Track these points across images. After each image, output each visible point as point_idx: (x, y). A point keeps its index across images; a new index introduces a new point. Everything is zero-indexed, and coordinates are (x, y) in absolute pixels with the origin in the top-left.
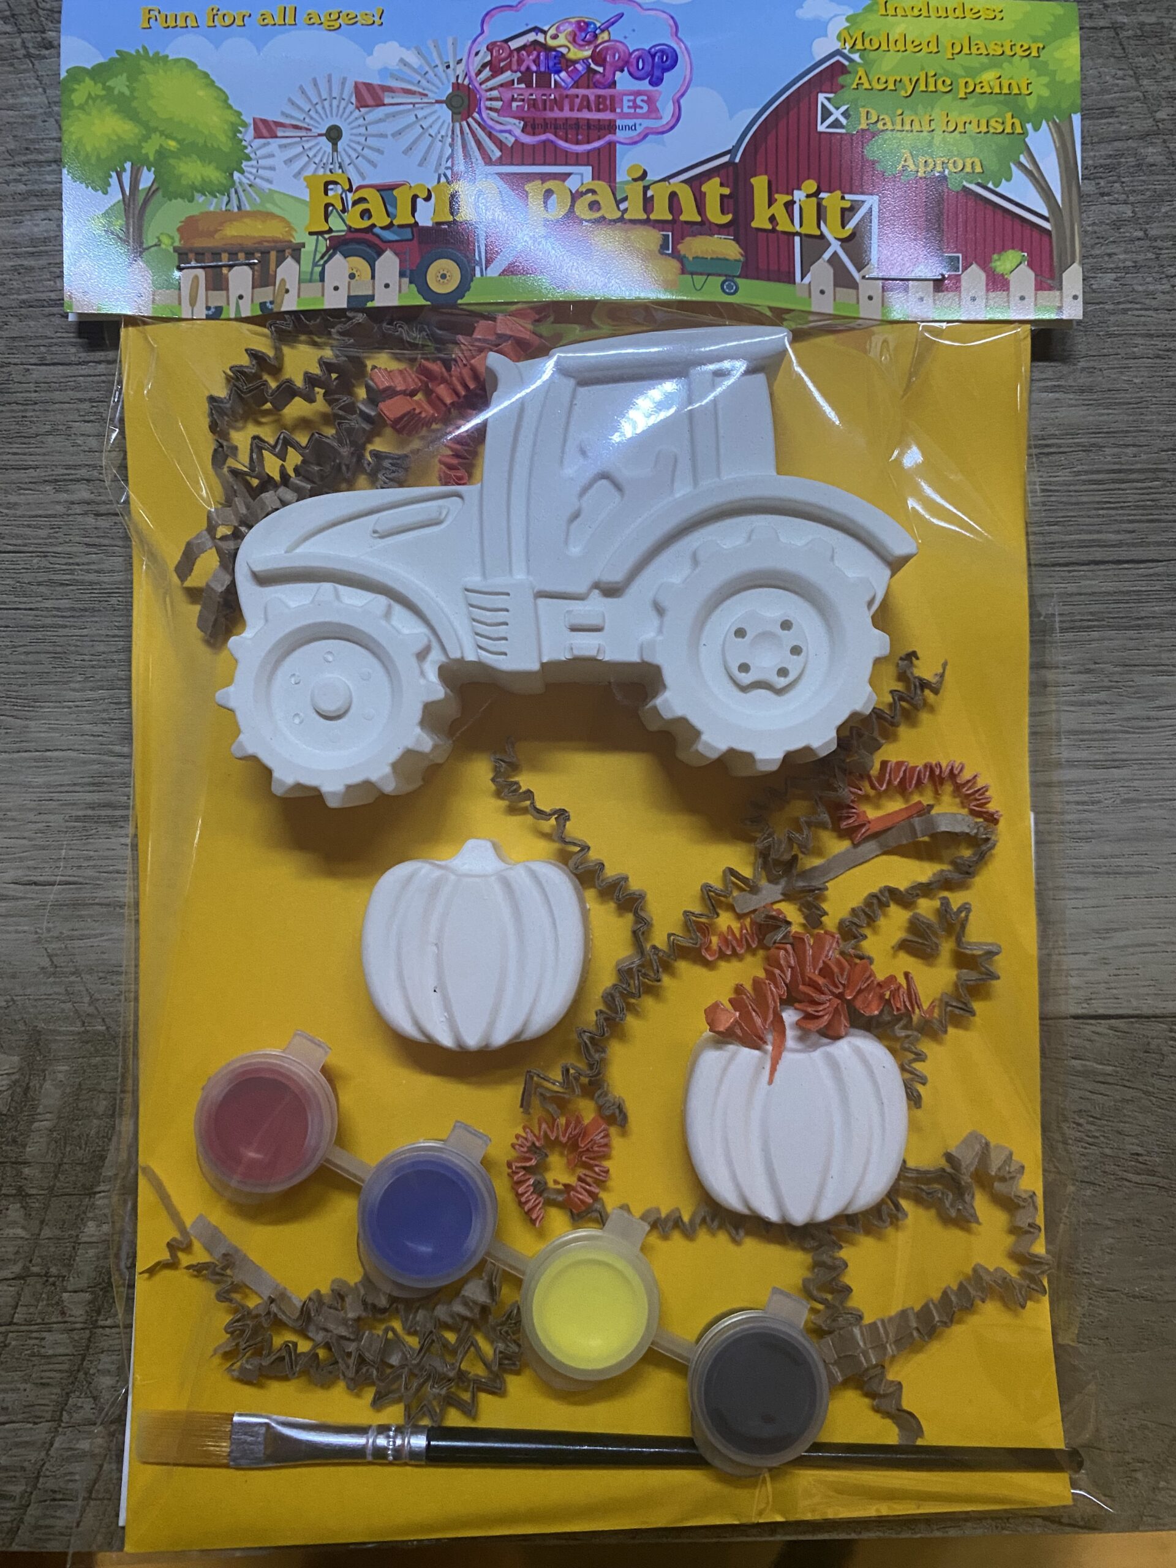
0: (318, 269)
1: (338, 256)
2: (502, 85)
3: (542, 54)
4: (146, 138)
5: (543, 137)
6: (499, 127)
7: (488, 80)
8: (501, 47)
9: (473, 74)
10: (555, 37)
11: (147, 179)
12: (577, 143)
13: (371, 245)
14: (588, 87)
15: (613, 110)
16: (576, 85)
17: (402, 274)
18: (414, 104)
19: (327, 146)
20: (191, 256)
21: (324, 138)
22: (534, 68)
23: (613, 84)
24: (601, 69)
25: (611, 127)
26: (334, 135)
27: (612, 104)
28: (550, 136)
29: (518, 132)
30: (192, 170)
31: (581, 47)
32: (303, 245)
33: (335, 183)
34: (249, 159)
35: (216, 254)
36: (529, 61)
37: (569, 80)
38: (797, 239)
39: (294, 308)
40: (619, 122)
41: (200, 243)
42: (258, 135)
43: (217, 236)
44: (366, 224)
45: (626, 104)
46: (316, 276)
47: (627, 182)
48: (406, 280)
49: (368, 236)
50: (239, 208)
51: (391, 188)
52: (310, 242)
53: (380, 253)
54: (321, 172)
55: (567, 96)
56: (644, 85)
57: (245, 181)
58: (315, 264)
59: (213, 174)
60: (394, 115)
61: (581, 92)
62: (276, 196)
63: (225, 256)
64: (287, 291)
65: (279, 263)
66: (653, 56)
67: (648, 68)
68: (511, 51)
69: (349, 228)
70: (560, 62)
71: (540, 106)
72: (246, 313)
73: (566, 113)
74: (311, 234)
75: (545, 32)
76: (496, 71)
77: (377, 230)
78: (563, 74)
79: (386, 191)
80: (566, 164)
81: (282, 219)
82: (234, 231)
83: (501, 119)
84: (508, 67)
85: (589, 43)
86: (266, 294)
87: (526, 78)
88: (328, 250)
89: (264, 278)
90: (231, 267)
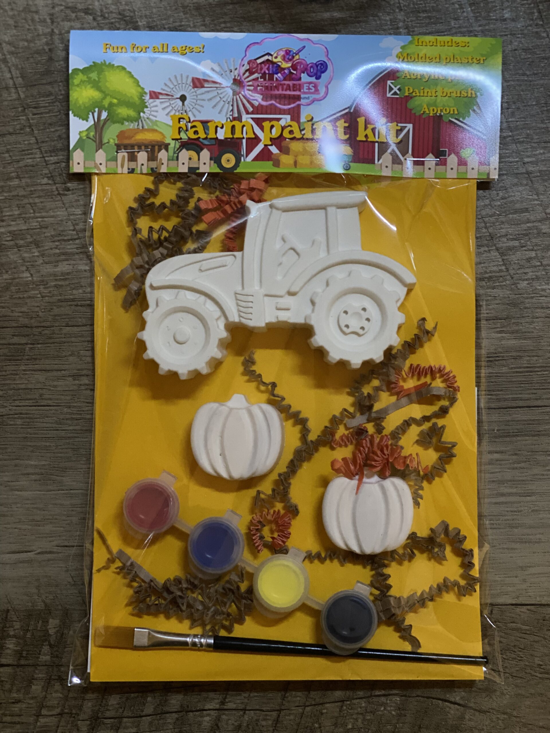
0: (176, 155)
1: (184, 150)
2: (254, 80)
3: (271, 66)
4: (104, 98)
5: (270, 102)
6: (251, 98)
7: (248, 77)
8: (254, 63)
9: (241, 74)
10: (276, 58)
11: (104, 115)
12: (284, 105)
13: (198, 146)
14: (290, 80)
15: (300, 91)
16: (285, 79)
17: (211, 159)
18: (217, 87)
19: (180, 103)
20: (122, 147)
21: (179, 100)
22: (267, 72)
23: (300, 79)
24: (295, 72)
25: (298, 98)
26: (183, 98)
27: (299, 88)
28: (273, 102)
29: (260, 100)
30: (123, 111)
31: (287, 62)
32: (169, 144)
33: (183, 119)
34: (147, 107)
35: (132, 146)
36: (265, 69)
37: (282, 77)
38: (377, 144)
39: (165, 171)
40: (302, 96)
41: (126, 142)
42: (151, 97)
43: (133, 139)
44: (196, 137)
45: (305, 88)
46: (175, 158)
47: (305, 122)
48: (212, 162)
49: (197, 142)
50: (143, 127)
51: (207, 122)
52: (172, 143)
53: (202, 149)
54: (177, 114)
55: (281, 84)
56: (313, 79)
57: (145, 116)
58: (174, 153)
59: (132, 113)
60: (208, 92)
61: (287, 82)
62: (158, 123)
63: (136, 147)
64: (163, 164)
65: (159, 152)
66: (317, 66)
67: (315, 71)
68: (258, 64)
69: (189, 138)
70: (279, 69)
71: (269, 88)
72: (145, 171)
73: (280, 92)
74: (173, 139)
75: (272, 55)
76: (251, 73)
77: (201, 140)
78: (279, 75)
79: (205, 123)
80: (280, 114)
81: (161, 133)
82: (141, 137)
83: (253, 95)
84: (256, 72)
85: (290, 60)
86: (153, 164)
87: (263, 76)
88: (180, 147)
89: (152, 158)
90: (138, 152)
